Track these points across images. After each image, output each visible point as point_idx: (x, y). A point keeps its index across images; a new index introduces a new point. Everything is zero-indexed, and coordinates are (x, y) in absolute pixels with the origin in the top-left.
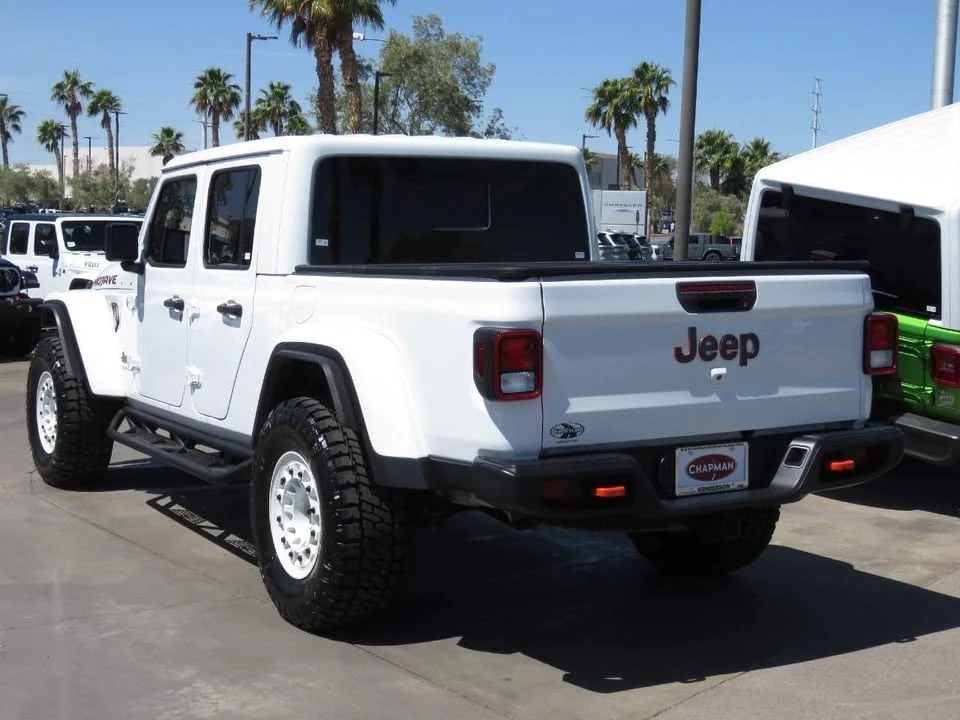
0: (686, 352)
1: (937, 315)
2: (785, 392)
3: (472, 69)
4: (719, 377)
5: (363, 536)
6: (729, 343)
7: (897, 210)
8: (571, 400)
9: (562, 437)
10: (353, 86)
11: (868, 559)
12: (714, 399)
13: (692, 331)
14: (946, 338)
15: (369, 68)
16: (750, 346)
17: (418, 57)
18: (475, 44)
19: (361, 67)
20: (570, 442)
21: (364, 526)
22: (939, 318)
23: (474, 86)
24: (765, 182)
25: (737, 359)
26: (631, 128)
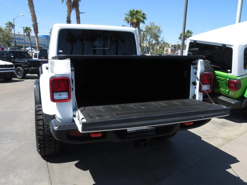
1: (231, 72)
3: (159, 31)
5: (44, 134)
7: (221, 45)
10: (140, 33)
11: (206, 135)
14: (232, 78)
15: (143, 30)
17: (150, 29)
18: (160, 27)
19: (141, 30)
21: (45, 131)
22: (231, 73)
23: (159, 33)
24: (190, 40)
26: (186, 40)
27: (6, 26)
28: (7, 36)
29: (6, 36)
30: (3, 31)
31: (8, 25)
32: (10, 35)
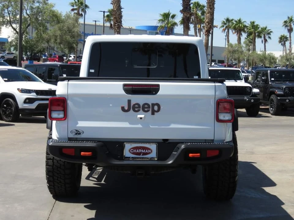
0: (126, 108)
2: (173, 126)
4: (141, 118)
5: (53, 165)
6: (146, 106)
8: (79, 122)
9: (75, 134)
12: (140, 126)
13: (129, 101)
16: (156, 108)
20: (78, 136)
25: (150, 112)
27: (72, 8)
28: (70, 31)
29: (68, 32)
30: (63, 22)
31: (75, 5)
32: (76, 30)
